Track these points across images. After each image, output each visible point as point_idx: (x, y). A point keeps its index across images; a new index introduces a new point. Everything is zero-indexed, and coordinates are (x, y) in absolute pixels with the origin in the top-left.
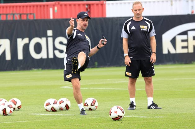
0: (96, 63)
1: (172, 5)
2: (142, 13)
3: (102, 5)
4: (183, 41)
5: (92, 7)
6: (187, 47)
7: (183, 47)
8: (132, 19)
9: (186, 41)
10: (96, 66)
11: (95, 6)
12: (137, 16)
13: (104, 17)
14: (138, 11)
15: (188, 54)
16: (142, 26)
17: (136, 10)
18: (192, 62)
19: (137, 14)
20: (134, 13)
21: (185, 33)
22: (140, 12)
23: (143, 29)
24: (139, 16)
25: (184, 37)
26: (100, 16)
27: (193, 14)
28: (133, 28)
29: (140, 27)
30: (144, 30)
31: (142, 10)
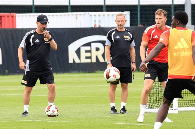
0: (7, 71)
1: (77, 19)
2: (124, 24)
3: (12, 16)
4: (87, 51)
5: (3, 18)
6: (90, 58)
7: (87, 58)
8: (116, 29)
9: (90, 51)
10: (7, 74)
11: (6, 17)
12: (120, 27)
13: (14, 28)
14: (120, 22)
15: (91, 63)
16: (126, 36)
17: (119, 21)
18: (95, 71)
19: (119, 25)
20: (117, 24)
21: (89, 44)
22: (122, 23)
23: (126, 39)
24: (121, 27)
25: (88, 48)
26: (11, 27)
27: (95, 27)
28: (118, 37)
29: (124, 37)
30: (128, 40)
31: (125, 21)
